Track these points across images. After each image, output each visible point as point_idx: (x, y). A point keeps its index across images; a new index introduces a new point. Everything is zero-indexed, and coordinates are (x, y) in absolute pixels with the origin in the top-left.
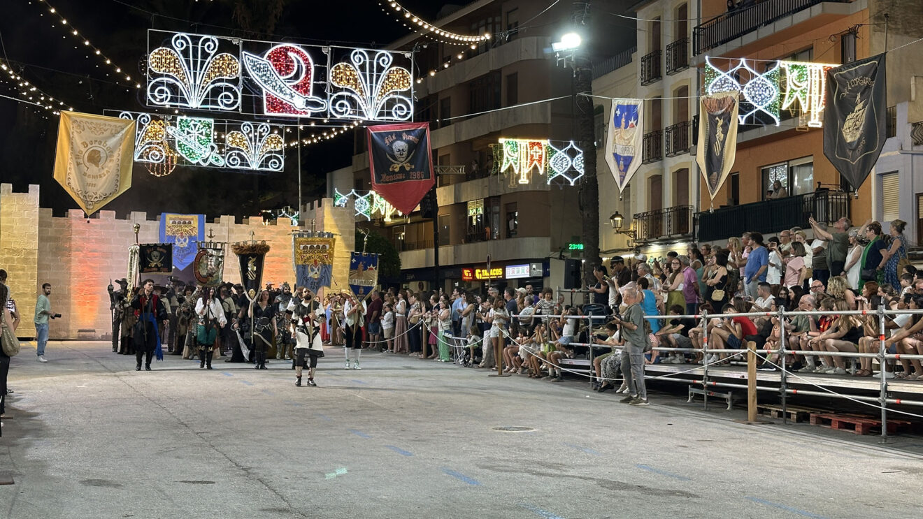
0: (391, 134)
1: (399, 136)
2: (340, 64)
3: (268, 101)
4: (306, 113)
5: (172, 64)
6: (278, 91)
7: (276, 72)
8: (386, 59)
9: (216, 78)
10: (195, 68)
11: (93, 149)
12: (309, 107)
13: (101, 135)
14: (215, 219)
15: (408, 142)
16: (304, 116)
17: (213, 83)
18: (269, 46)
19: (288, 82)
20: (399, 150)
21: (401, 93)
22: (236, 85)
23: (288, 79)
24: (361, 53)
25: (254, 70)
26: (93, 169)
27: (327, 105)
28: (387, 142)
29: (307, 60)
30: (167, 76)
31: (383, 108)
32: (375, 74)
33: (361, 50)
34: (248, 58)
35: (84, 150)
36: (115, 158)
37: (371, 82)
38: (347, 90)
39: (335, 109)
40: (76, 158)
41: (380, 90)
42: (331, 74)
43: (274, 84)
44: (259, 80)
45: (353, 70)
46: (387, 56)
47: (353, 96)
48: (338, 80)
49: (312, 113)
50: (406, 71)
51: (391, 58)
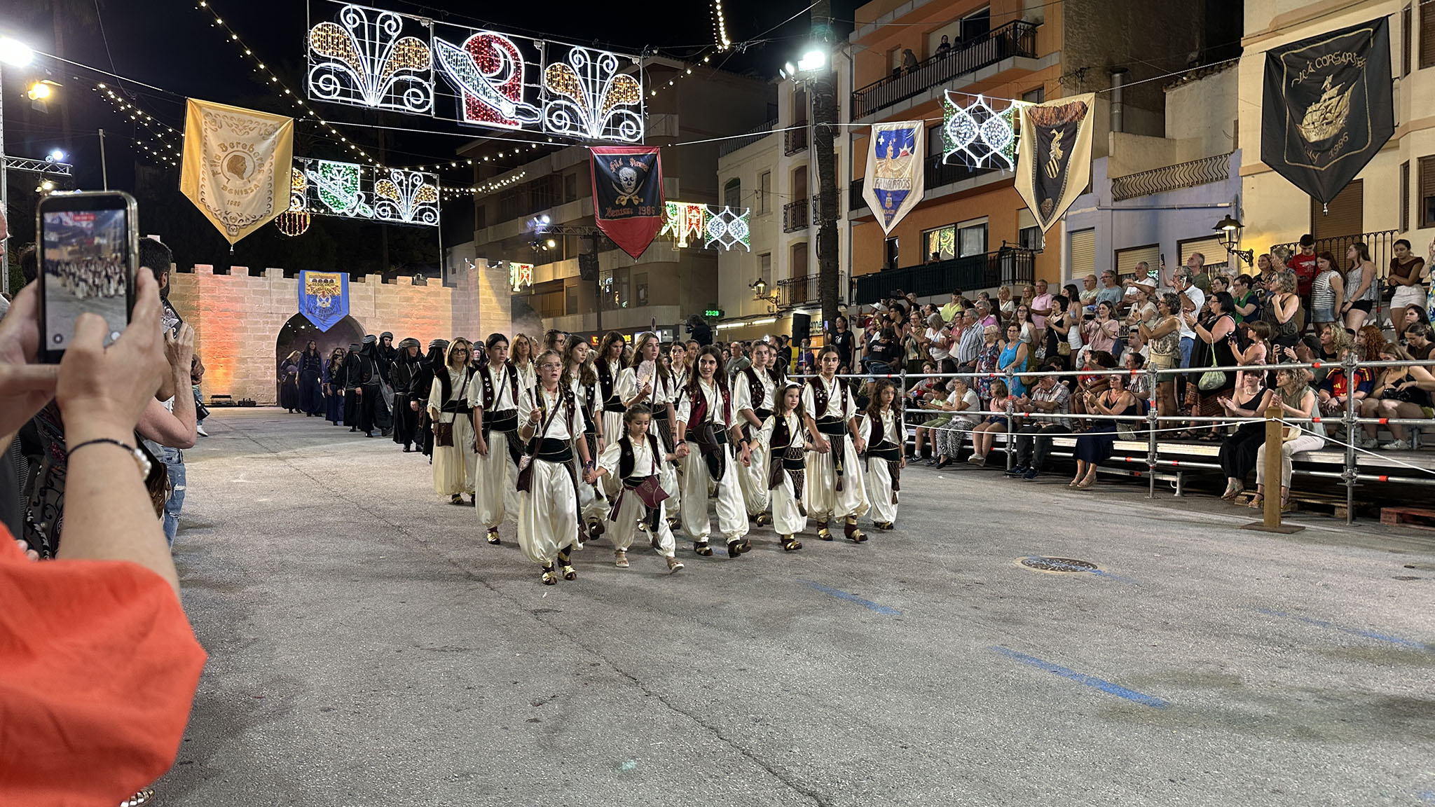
0: (617, 158)
1: (626, 161)
2: (556, 64)
3: (467, 103)
4: (517, 124)
5: (341, 46)
6: (481, 92)
7: (478, 68)
8: (611, 63)
9: (400, 69)
10: (373, 54)
11: (235, 153)
12: (519, 116)
13: (246, 136)
14: (359, 278)
15: (637, 169)
16: (513, 127)
17: (396, 75)
18: (467, 34)
19: (493, 81)
20: (627, 179)
21: (629, 108)
22: (427, 80)
23: (493, 77)
24: (581, 52)
25: (449, 63)
26: (236, 182)
27: (542, 116)
28: (613, 168)
29: (516, 55)
30: (336, 61)
31: (608, 124)
32: (598, 80)
33: (582, 49)
34: (442, 46)
35: (222, 155)
36: (266, 168)
37: (594, 91)
38: (565, 98)
39: (551, 121)
40: (211, 166)
41: (604, 101)
42: (545, 76)
43: (476, 83)
44: (456, 75)
45: (572, 74)
46: (612, 60)
47: (573, 106)
48: (554, 85)
49: (525, 126)
50: (634, 80)
51: (617, 63)
